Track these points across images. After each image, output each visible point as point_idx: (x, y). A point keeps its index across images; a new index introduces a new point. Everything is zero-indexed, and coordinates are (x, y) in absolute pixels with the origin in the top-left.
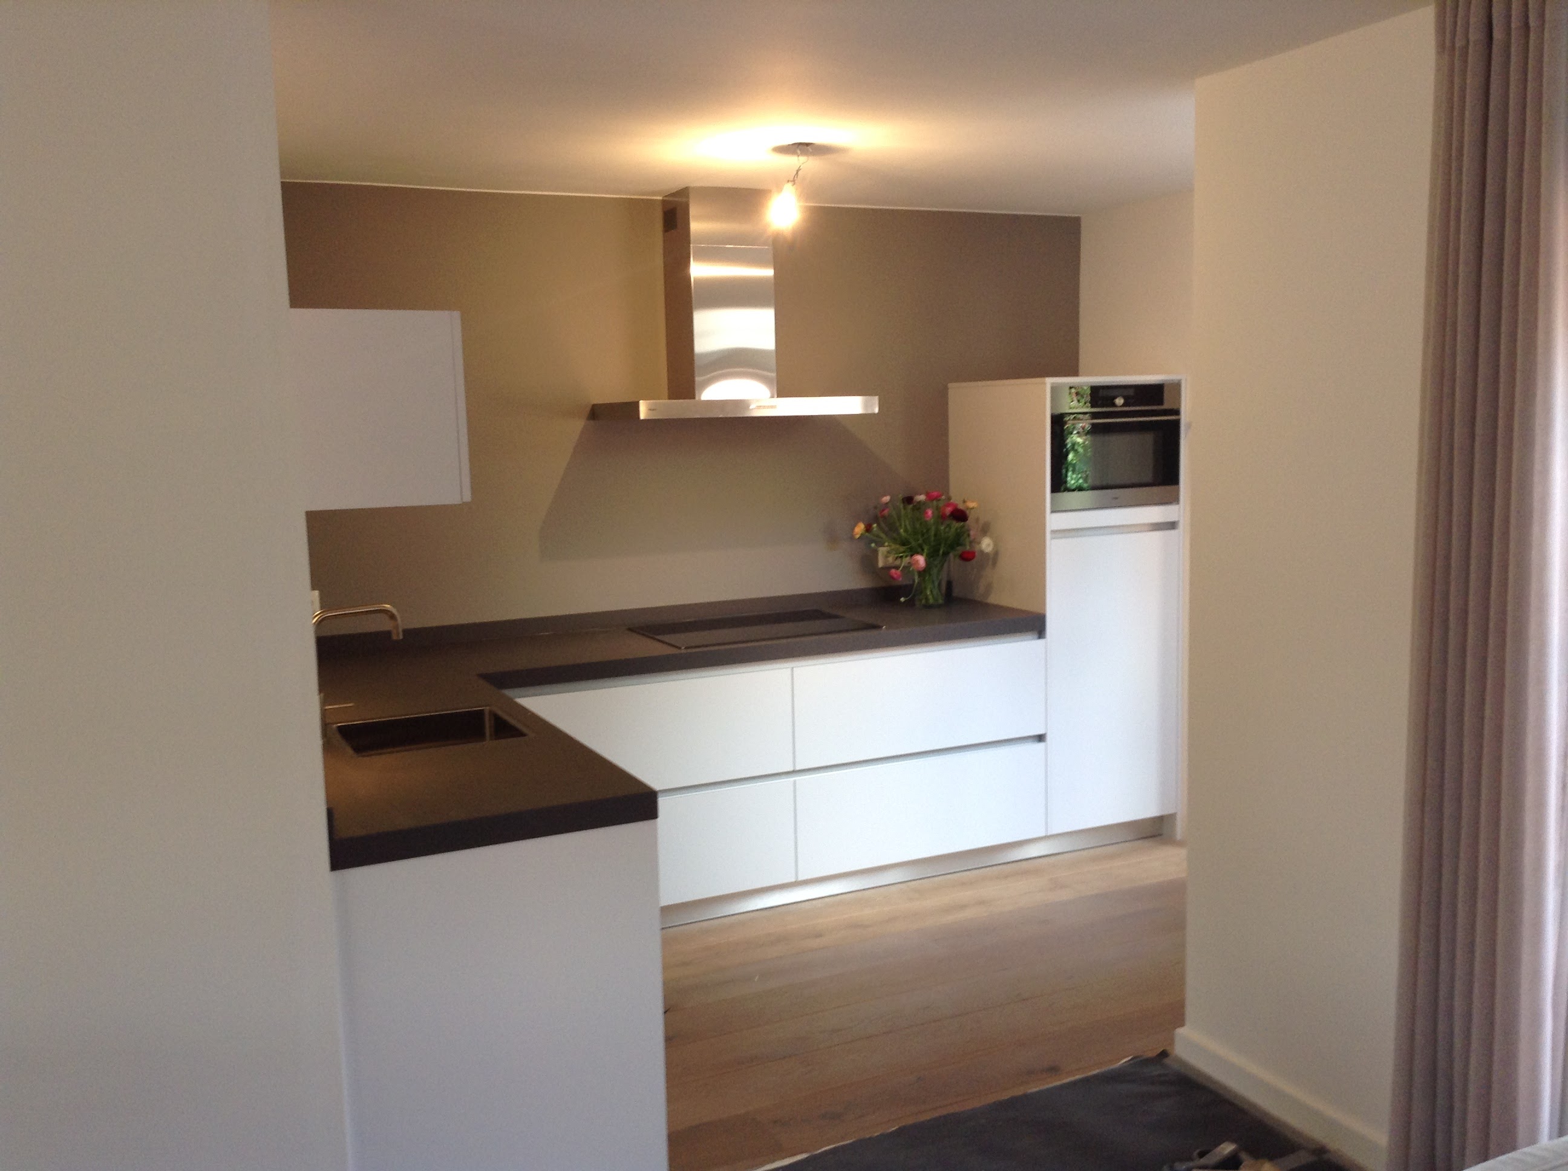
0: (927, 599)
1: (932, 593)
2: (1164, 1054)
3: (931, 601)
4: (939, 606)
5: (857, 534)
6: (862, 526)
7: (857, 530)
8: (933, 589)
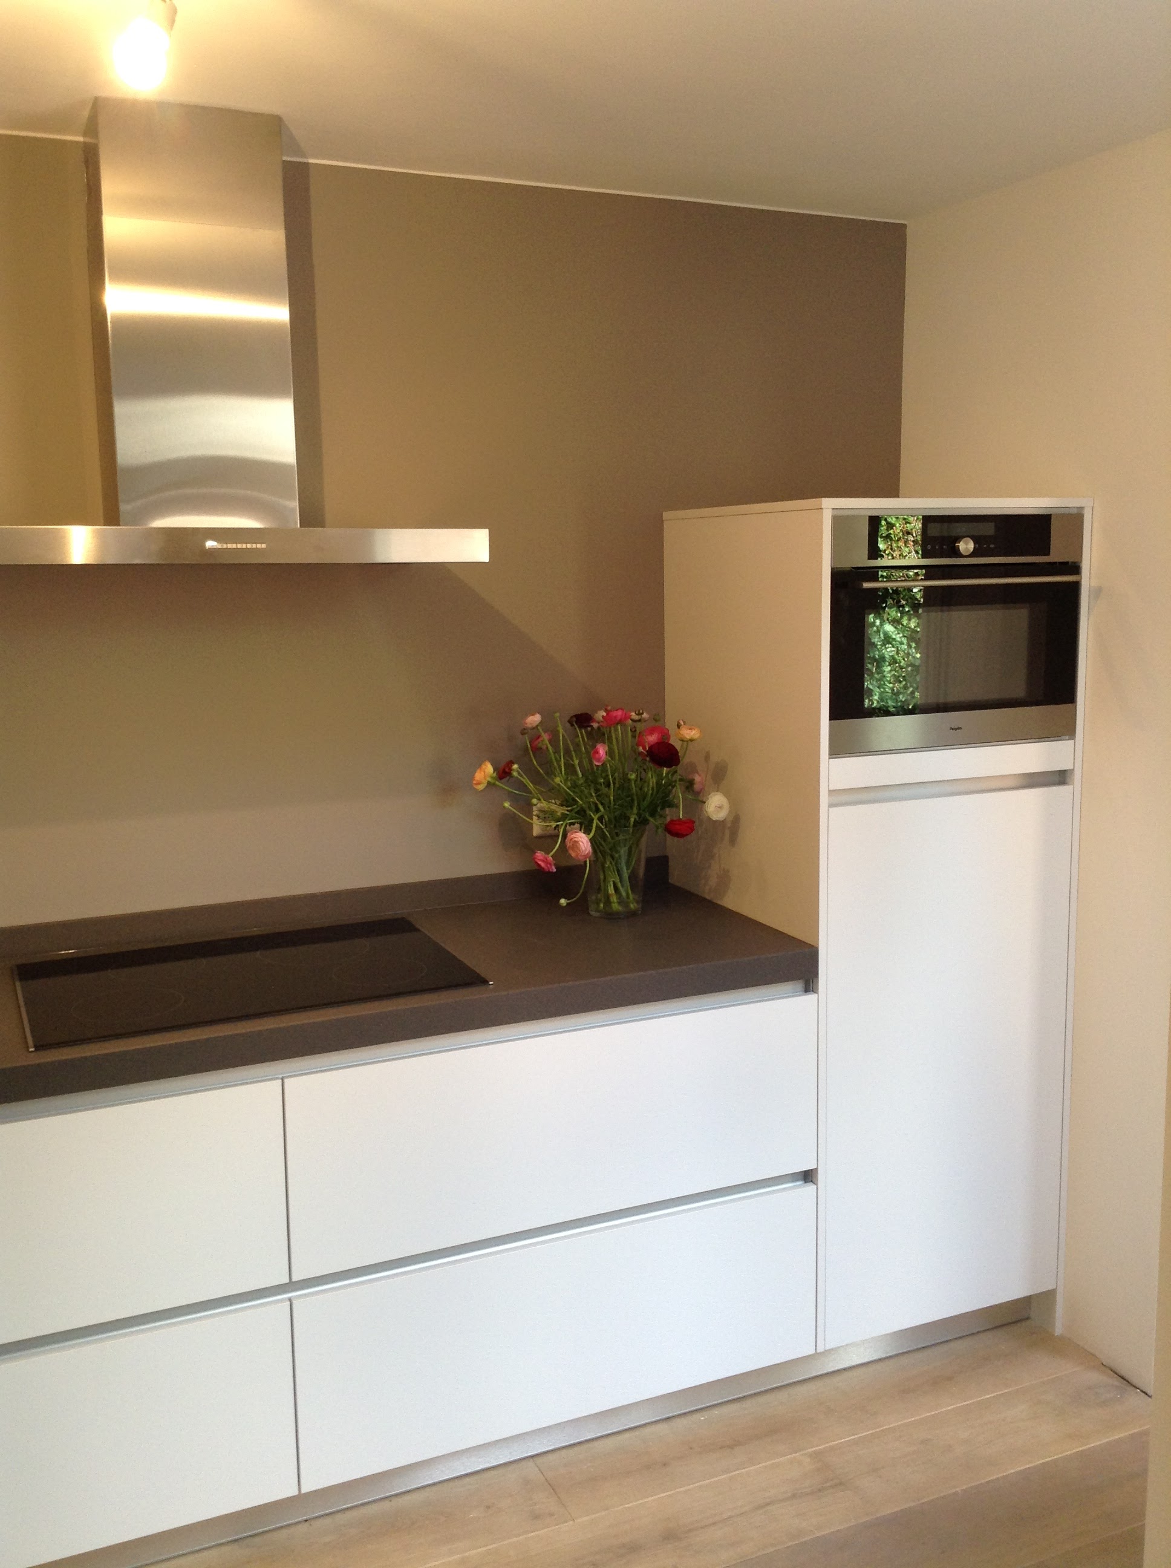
0: (608, 901)
1: (617, 891)
3: (616, 906)
4: (633, 914)
5: (479, 784)
6: (489, 768)
7: (479, 776)
8: (619, 885)
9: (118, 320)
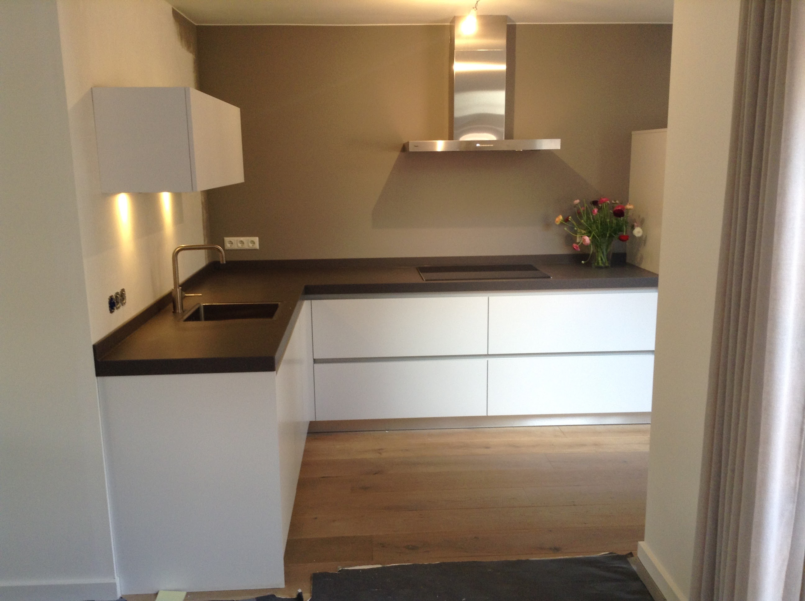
0: (598, 263)
1: (602, 259)
2: (631, 554)
3: (601, 264)
4: (606, 267)
5: (557, 222)
6: (561, 217)
7: (557, 219)
8: (603, 257)
9: (457, 74)
